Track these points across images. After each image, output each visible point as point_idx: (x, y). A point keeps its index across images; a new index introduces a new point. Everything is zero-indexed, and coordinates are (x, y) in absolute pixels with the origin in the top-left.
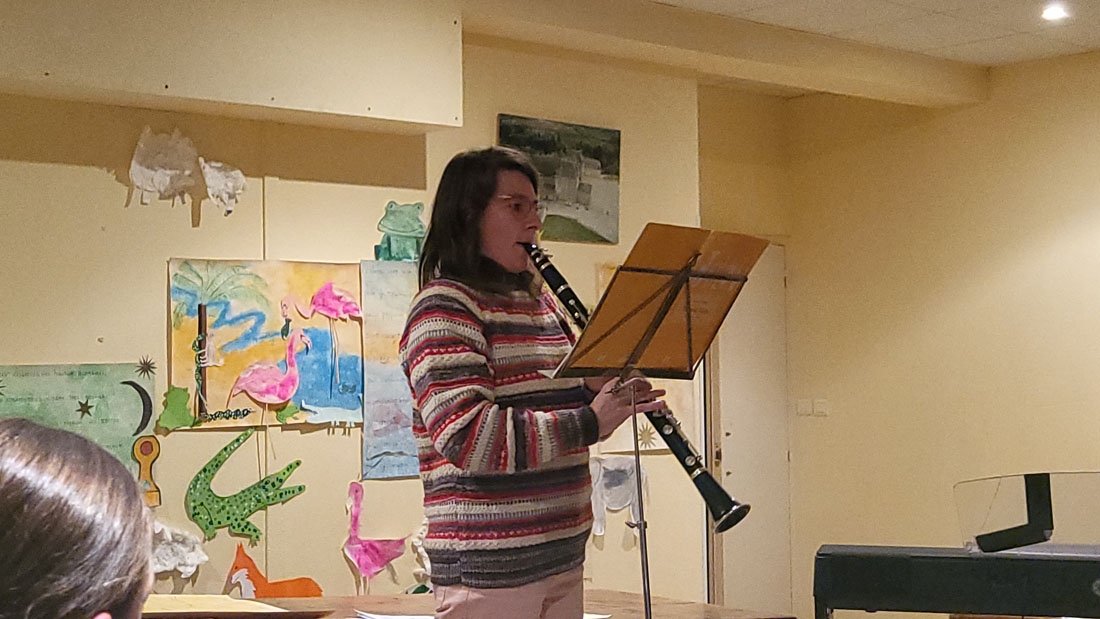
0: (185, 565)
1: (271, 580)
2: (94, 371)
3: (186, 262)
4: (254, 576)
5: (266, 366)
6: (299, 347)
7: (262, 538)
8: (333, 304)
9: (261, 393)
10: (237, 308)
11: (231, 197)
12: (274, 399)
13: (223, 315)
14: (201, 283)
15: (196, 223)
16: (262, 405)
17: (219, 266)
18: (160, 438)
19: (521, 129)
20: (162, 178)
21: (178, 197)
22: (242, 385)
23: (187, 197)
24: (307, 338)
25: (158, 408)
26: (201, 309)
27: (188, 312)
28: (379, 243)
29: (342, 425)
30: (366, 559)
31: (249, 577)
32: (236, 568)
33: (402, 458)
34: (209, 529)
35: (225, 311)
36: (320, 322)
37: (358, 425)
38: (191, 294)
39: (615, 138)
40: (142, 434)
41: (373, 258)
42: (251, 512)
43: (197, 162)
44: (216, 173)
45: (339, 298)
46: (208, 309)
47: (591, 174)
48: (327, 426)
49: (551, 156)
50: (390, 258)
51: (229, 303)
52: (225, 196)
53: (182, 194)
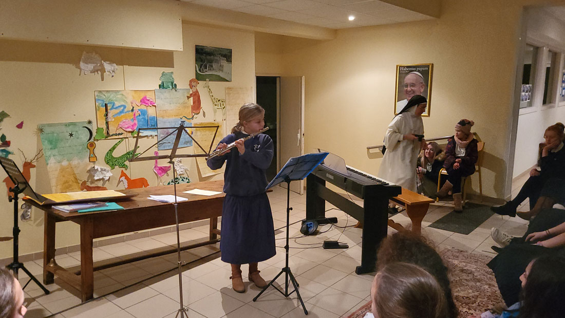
0: (106, 177)
1: (132, 179)
2: (74, 124)
3: (100, 92)
4: (127, 178)
5: (127, 121)
6: (137, 114)
7: (129, 168)
8: (147, 102)
9: (126, 128)
10: (117, 104)
11: (113, 71)
12: (130, 130)
13: (113, 106)
14: (105, 97)
15: (103, 79)
16: (127, 131)
17: (111, 92)
18: (95, 142)
19: (202, 49)
20: (91, 67)
21: (96, 72)
22: (120, 126)
23: (99, 72)
24: (139, 112)
25: (94, 134)
26: (106, 105)
27: (102, 106)
28: (160, 84)
29: (151, 136)
30: (160, 171)
31: (125, 179)
32: (121, 176)
33: (169, 144)
34: (113, 166)
35: (114, 105)
36: (143, 107)
37: (156, 136)
38: (102, 100)
39: (230, 51)
40: (90, 141)
41: (158, 88)
42: (125, 161)
43: (101, 62)
44: (108, 65)
45: (148, 100)
46: (108, 105)
47: (224, 62)
48: (147, 136)
49: (212, 57)
50: (164, 88)
51: (114, 103)
52: (111, 72)
53: (97, 71)
